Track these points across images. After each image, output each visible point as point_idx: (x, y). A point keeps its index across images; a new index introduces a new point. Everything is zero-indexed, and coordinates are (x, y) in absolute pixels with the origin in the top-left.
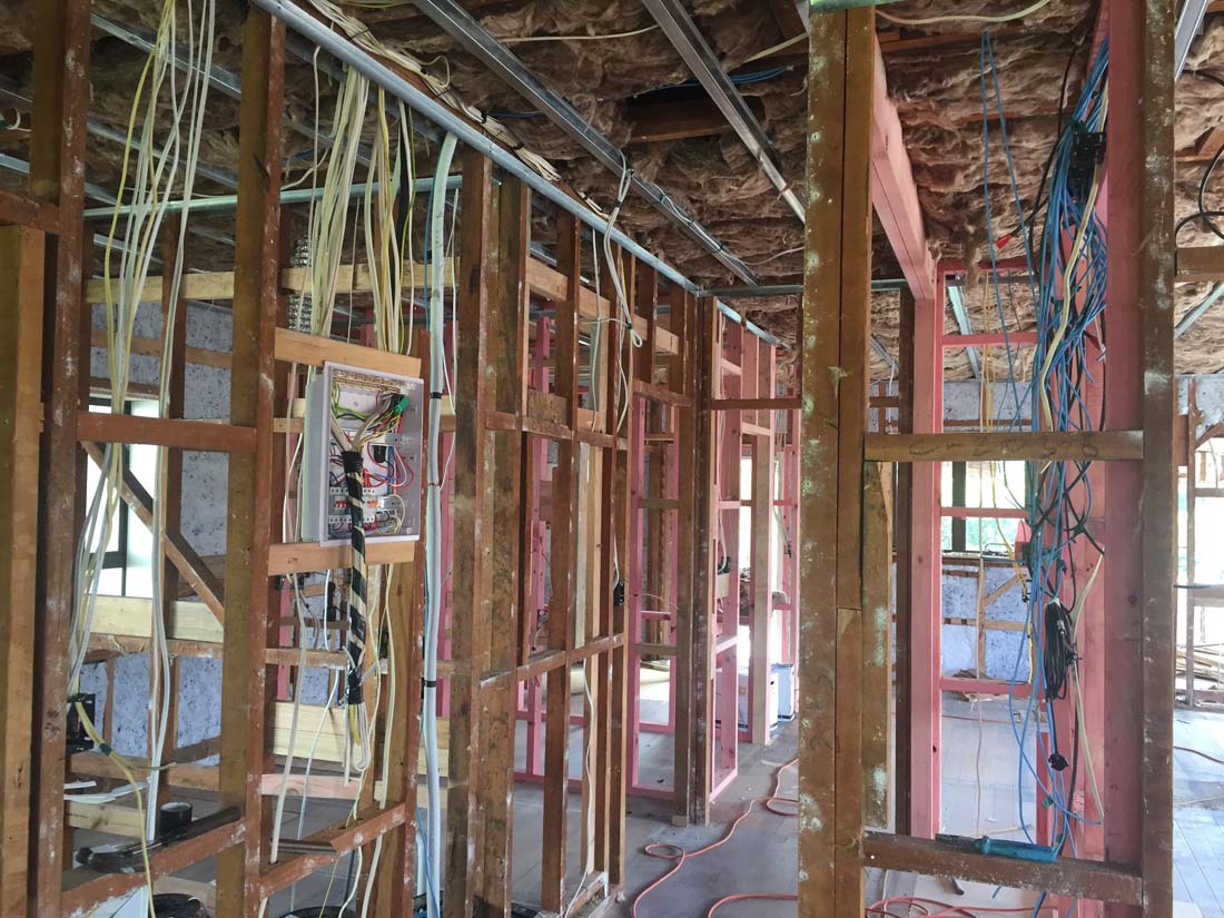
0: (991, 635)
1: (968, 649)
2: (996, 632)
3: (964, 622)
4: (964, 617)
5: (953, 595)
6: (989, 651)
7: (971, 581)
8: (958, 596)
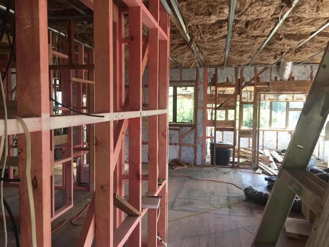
0: (183, 148)
1: (177, 153)
2: (184, 147)
3: (175, 144)
4: (175, 143)
5: (172, 136)
6: (182, 153)
7: (177, 132)
8: (173, 136)
